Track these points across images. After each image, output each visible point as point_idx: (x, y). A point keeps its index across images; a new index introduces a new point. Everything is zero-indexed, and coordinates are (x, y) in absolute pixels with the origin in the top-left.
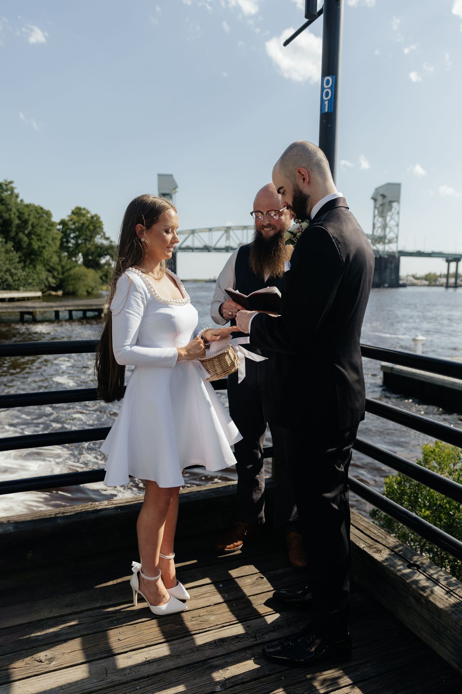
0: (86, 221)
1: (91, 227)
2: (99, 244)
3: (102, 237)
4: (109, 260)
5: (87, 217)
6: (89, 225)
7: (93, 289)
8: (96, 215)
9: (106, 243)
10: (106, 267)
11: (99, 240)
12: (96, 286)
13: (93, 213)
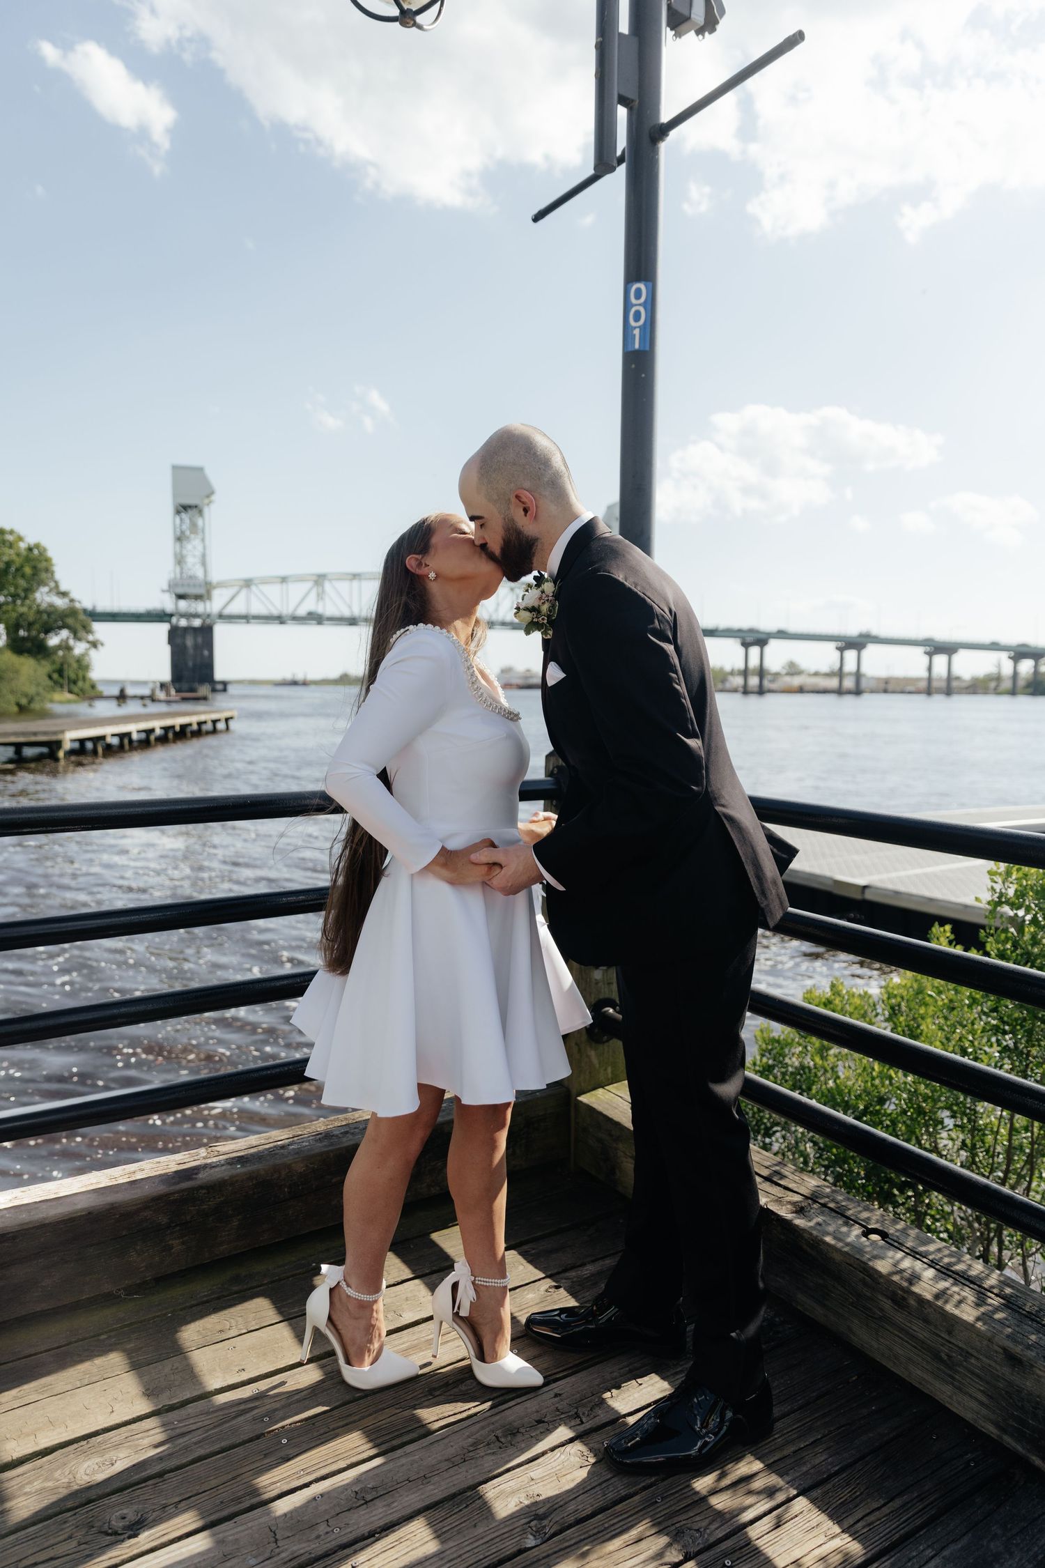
0: (14, 557)
1: (28, 570)
2: (44, 606)
3: (50, 591)
4: (68, 638)
5: (19, 548)
6: (22, 566)
7: (31, 701)
8: (37, 546)
9: (60, 603)
10: (61, 653)
11: (43, 597)
12: (38, 694)
13: (31, 539)
